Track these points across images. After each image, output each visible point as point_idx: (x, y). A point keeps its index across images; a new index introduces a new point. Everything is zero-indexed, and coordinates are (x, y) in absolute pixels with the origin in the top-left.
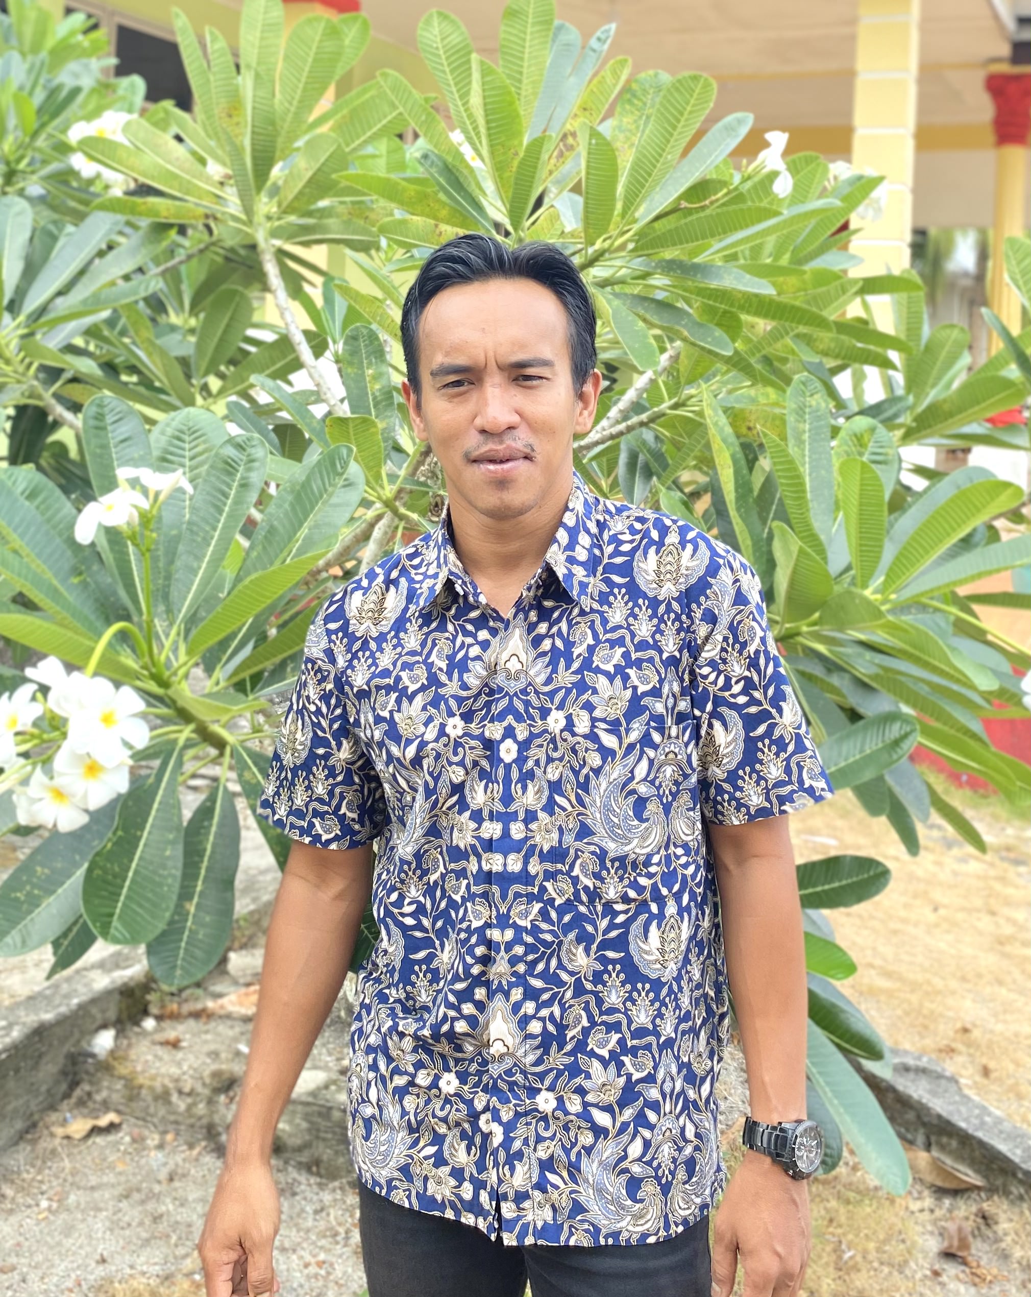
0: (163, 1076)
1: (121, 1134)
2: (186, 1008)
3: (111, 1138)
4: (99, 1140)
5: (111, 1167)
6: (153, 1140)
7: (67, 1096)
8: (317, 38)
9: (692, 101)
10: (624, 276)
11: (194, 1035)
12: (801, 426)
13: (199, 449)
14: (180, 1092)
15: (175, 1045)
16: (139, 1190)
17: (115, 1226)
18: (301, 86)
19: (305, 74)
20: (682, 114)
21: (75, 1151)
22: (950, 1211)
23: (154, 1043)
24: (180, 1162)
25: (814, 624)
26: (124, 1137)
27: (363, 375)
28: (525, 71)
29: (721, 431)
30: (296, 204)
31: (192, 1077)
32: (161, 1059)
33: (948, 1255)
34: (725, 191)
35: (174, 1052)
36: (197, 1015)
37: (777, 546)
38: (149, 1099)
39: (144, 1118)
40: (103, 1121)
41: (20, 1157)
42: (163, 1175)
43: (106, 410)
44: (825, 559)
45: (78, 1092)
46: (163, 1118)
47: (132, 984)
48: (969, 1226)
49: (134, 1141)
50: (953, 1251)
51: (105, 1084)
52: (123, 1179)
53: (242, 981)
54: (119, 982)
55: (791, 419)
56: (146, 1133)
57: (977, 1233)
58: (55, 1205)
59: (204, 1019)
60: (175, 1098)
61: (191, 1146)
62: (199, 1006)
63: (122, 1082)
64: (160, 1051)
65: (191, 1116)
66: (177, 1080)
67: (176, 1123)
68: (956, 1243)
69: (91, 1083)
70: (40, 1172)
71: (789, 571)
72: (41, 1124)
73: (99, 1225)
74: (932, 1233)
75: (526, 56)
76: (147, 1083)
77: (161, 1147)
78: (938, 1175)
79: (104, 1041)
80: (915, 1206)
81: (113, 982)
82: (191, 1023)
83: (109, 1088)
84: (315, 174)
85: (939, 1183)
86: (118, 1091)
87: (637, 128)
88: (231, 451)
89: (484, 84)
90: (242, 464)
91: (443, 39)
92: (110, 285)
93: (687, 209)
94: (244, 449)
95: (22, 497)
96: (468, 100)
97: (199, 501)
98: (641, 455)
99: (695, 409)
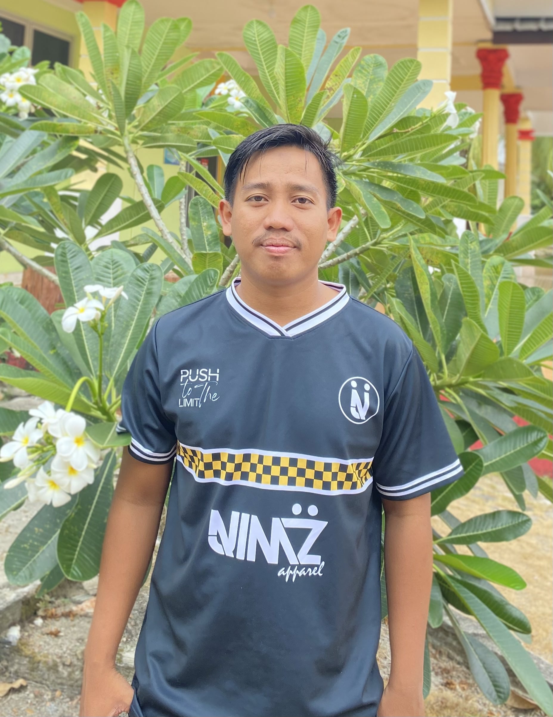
0: (52, 654)
1: (27, 693)
2: (59, 611)
3: (21, 695)
4: (14, 697)
5: (24, 714)
6: (48, 696)
8: (166, 31)
9: (409, 74)
10: (355, 170)
11: (66, 628)
12: (466, 260)
13: (119, 273)
14: (64, 665)
15: (56, 634)
18: (155, 57)
19: (158, 51)
20: (402, 81)
23: (43, 634)
24: (66, 709)
25: (478, 377)
26: (29, 694)
27: (201, 226)
28: (303, 53)
29: (419, 262)
30: (150, 125)
31: (69, 654)
32: (49, 644)
34: (420, 123)
35: (56, 639)
36: (68, 615)
38: (45, 669)
39: (41, 682)
40: (17, 684)
43: (67, 251)
46: (53, 681)
47: (29, 596)
49: (36, 696)
51: (17, 661)
53: (91, 593)
54: (22, 596)
55: (461, 256)
56: (43, 691)
59: (71, 618)
60: (61, 668)
61: (72, 699)
62: (67, 609)
63: (27, 659)
64: (47, 638)
65: (71, 679)
66: (61, 657)
67: (62, 684)
69: (8, 660)
71: (471, 347)
75: (304, 45)
76: (44, 659)
77: (53, 699)
78: (516, 701)
79: (14, 633)
81: (18, 596)
82: (63, 620)
83: (19, 663)
84: (164, 108)
85: (516, 706)
86: (24, 665)
87: (365, 86)
88: (140, 273)
89: (286, 62)
90: (147, 280)
91: (258, 36)
92: (40, 173)
93: (397, 133)
94: (148, 272)
95: (17, 302)
96: (273, 69)
97: (123, 304)
98: (352, 273)
99: (385, 245)
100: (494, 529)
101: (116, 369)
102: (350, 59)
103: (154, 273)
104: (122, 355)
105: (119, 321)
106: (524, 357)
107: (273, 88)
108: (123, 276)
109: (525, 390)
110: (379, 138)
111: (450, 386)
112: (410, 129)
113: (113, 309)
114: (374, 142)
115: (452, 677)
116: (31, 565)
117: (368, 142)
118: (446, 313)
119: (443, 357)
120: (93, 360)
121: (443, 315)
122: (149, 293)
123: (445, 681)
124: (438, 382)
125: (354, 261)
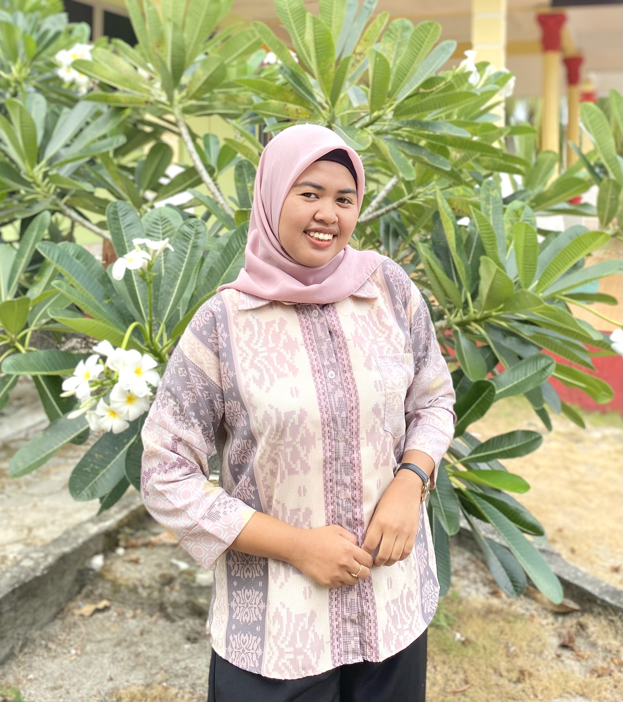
0: (132, 578)
1: (111, 612)
2: (140, 541)
3: (106, 614)
4: (99, 616)
5: (108, 630)
6: (130, 613)
7: (79, 592)
9: (429, 36)
10: (388, 129)
11: (146, 556)
12: (488, 206)
13: (167, 229)
14: (144, 587)
15: (136, 562)
16: (125, 641)
17: (114, 660)
20: (423, 43)
21: (86, 622)
22: (563, 623)
23: (124, 561)
24: (146, 625)
25: (500, 310)
26: (113, 614)
28: (333, 20)
29: (446, 210)
30: (197, 94)
31: (149, 578)
32: (129, 570)
33: (564, 646)
34: (443, 83)
35: (136, 565)
36: (147, 545)
37: (482, 269)
38: (126, 591)
39: (123, 602)
40: (101, 606)
41: (56, 628)
42: (137, 632)
43: (118, 209)
45: (85, 591)
46: (134, 601)
47: (110, 530)
48: (573, 630)
49: (119, 615)
50: (567, 643)
51: (100, 585)
52: (115, 635)
54: (103, 529)
56: (125, 610)
57: (578, 634)
58: (79, 652)
59: (150, 547)
60: (140, 590)
61: (151, 615)
62: (146, 540)
63: (110, 583)
64: (128, 565)
65: (150, 599)
66: (141, 580)
67: (142, 604)
68: (567, 639)
69: (93, 585)
70: (68, 634)
71: (489, 283)
72: (66, 609)
73: (106, 661)
74: (554, 636)
75: (334, 13)
76: (124, 583)
77: (134, 617)
79: (98, 561)
80: (544, 622)
81: (100, 529)
82: (144, 550)
83: (103, 587)
84: (209, 78)
85: (556, 610)
86: (108, 588)
87: (393, 49)
88: (186, 229)
89: (314, 29)
90: (193, 235)
91: (289, 5)
92: (94, 142)
93: (423, 93)
94: (193, 227)
95: (74, 258)
97: (171, 256)
98: (392, 226)
99: (422, 199)
100: (510, 447)
101: (166, 315)
102: (378, 24)
103: (198, 228)
104: (171, 303)
105: (168, 272)
106: (540, 291)
108: (171, 232)
109: (544, 321)
110: (408, 97)
111: (476, 321)
112: (434, 89)
113: (163, 262)
114: (402, 102)
115: (498, 587)
116: (92, 485)
117: (396, 103)
118: (471, 255)
119: (469, 296)
120: (144, 308)
121: (468, 258)
122: (195, 247)
123: (492, 591)
124: (465, 318)
125: (394, 214)
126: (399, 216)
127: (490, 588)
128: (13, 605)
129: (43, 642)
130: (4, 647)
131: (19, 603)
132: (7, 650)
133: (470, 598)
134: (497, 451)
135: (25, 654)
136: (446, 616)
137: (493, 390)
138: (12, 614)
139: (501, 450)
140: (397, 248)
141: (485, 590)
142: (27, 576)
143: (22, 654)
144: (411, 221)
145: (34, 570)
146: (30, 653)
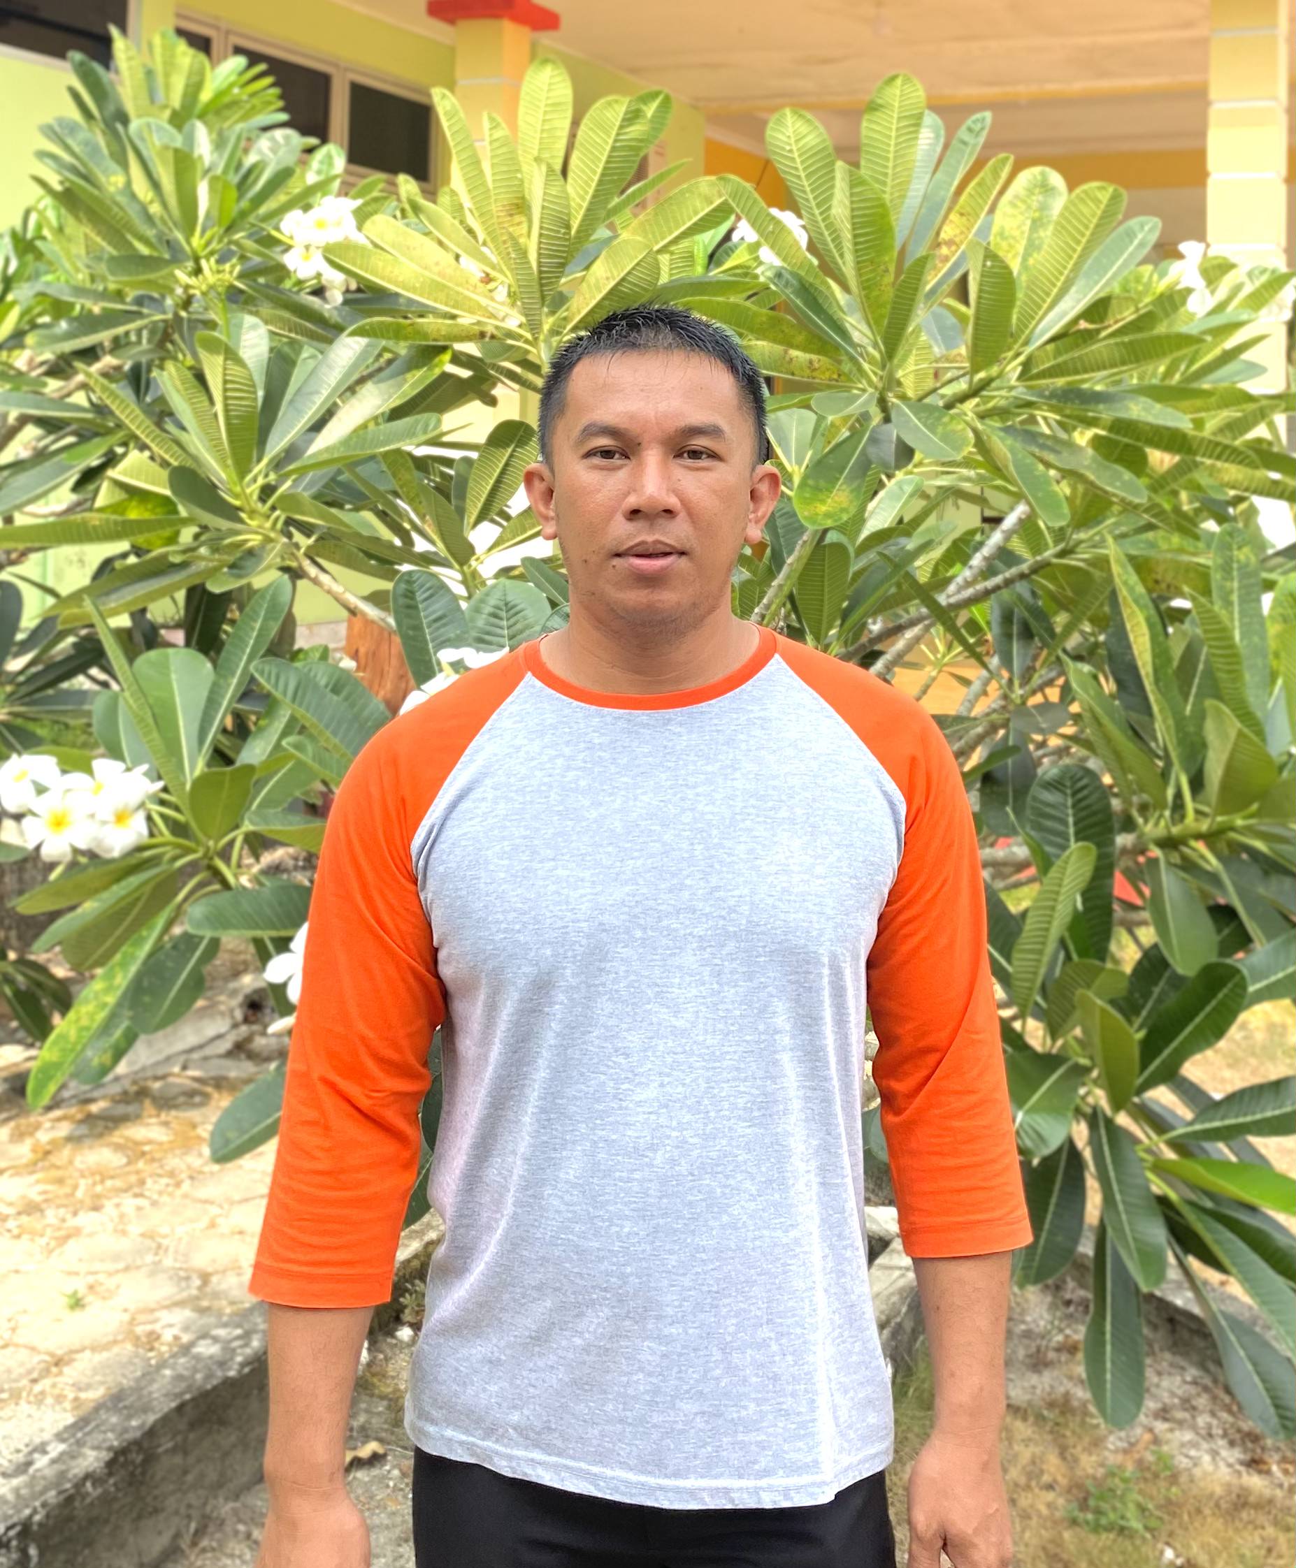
1: (387, 1467)
3: (375, 1472)
4: (361, 1475)
5: (382, 1506)
8: (617, 124)
9: (1099, 214)
12: (1228, 584)
13: (519, 626)
18: (596, 178)
19: (602, 165)
20: (1086, 227)
25: (1252, 816)
26: (390, 1470)
28: (890, 172)
29: (1131, 590)
34: (1133, 309)
37: (1210, 727)
40: (366, 1451)
43: (416, 587)
44: (1264, 740)
51: (363, 1406)
52: (398, 1520)
55: (1216, 577)
63: (385, 1403)
71: (1224, 757)
75: (891, 155)
83: (367, 1411)
84: (619, 284)
86: (379, 1414)
87: (1022, 232)
89: (852, 195)
91: (797, 141)
93: (1086, 329)
95: (327, 691)
96: (829, 208)
98: (1019, 612)
99: (1086, 556)
100: (1277, 1112)
102: (992, 179)
107: (832, 246)
110: (1054, 339)
112: (1111, 323)
114: (1041, 349)
115: (1263, 1449)
117: (1030, 349)
119: (1184, 784)
121: (1185, 702)
123: (1247, 1457)
124: (1175, 830)
125: (1022, 588)
126: (1034, 594)
127: (1245, 1451)
128: (179, 1438)
129: (241, 1528)
130: (160, 1533)
131: (192, 1436)
132: (163, 1541)
133: (1197, 1472)
134: (1249, 1119)
135: (204, 1550)
136: (1142, 1509)
137: (1243, 986)
138: (178, 1459)
139: (1258, 1116)
140: (1029, 663)
141: (1235, 1455)
142: (208, 1377)
143: (197, 1550)
144: (1061, 604)
145: (222, 1364)
146: (213, 1550)
